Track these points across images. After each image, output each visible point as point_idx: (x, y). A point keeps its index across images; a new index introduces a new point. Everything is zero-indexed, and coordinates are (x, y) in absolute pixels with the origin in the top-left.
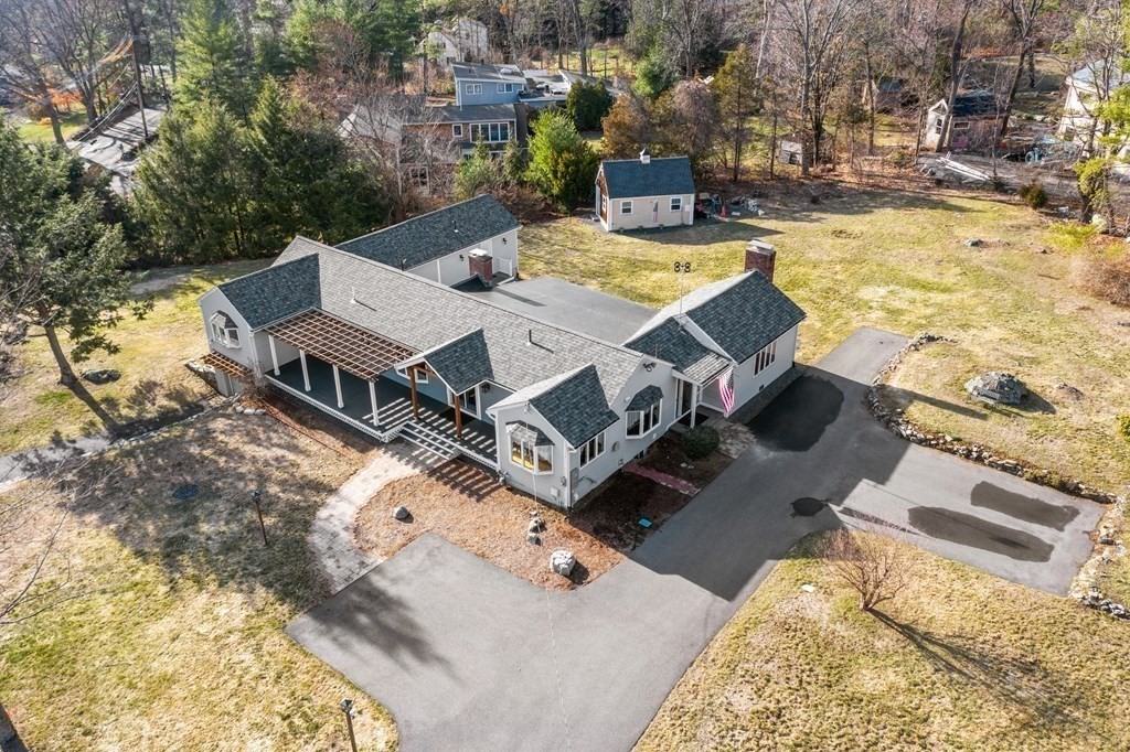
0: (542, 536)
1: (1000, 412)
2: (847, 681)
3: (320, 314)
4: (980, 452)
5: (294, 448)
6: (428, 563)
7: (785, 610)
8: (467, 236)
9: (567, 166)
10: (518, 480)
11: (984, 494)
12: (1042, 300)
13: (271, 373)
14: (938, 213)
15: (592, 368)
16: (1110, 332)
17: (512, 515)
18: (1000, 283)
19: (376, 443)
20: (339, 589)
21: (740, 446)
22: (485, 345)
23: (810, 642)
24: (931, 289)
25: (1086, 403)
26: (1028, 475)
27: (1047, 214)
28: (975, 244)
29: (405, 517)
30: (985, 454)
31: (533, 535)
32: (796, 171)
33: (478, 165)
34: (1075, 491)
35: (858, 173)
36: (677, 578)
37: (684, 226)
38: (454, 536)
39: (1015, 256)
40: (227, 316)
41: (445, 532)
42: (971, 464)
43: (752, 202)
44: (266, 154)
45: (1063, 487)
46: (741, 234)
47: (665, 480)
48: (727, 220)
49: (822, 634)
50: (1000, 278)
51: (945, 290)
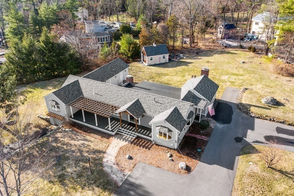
0: (173, 158)
1: (273, 107)
2: (274, 189)
3: (84, 98)
4: (273, 119)
5: (86, 140)
6: (143, 172)
7: (248, 171)
8: (117, 71)
10: (159, 142)
11: (279, 130)
12: (266, 76)
13: (71, 117)
14: (230, 55)
15: (176, 108)
16: (286, 83)
17: (161, 153)
19: (112, 136)
20: (121, 184)
21: (213, 124)
22: (141, 103)
23: (259, 179)
24: (238, 75)
25: (291, 103)
26: (287, 124)
27: (257, 54)
28: (243, 63)
29: (131, 158)
30: (275, 119)
31: (171, 158)
32: (187, 46)
33: (106, 49)
35: (204, 45)
36: (215, 165)
37: (166, 63)
38: (147, 162)
39: (254, 65)
40: (56, 101)
41: (144, 161)
42: (272, 122)
43: (181, 55)
44: (45, 50)
46: (182, 64)
47: (198, 137)
48: (176, 60)
49: (261, 176)
50: (253, 71)
51: (242, 75)
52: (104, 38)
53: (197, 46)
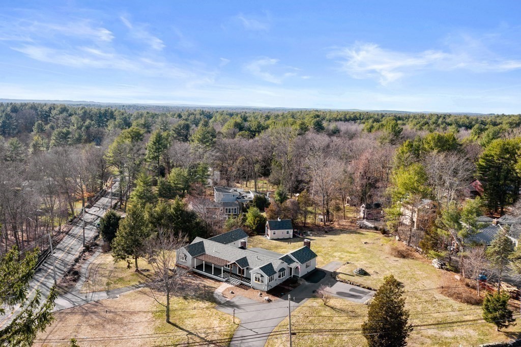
0: (262, 295)
1: (359, 276)
2: (320, 313)
3: (206, 254)
4: (353, 283)
5: (203, 281)
6: (239, 299)
7: (310, 305)
8: (236, 238)
9: (258, 221)
10: (256, 286)
11: (352, 290)
12: (378, 256)
13: (194, 268)
14: (358, 235)
15: (271, 263)
16: (391, 262)
17: (255, 292)
18: (369, 252)
19: (222, 282)
20: (223, 303)
21: (303, 282)
22: (247, 259)
23: (314, 309)
24: (351, 253)
25: (378, 275)
26: (361, 287)
27: (386, 236)
28: (365, 243)
29: (232, 293)
31: (260, 295)
32: (322, 224)
33: (232, 220)
34: (371, 289)
35: (339, 224)
37: (290, 238)
38: (244, 296)
39: (375, 246)
41: (241, 295)
43: (309, 232)
44: (174, 216)
45: (368, 288)
47: (286, 287)
48: (301, 237)
49: (316, 308)
50: (369, 251)
51: (356, 253)
52: (233, 209)
53: (332, 225)
